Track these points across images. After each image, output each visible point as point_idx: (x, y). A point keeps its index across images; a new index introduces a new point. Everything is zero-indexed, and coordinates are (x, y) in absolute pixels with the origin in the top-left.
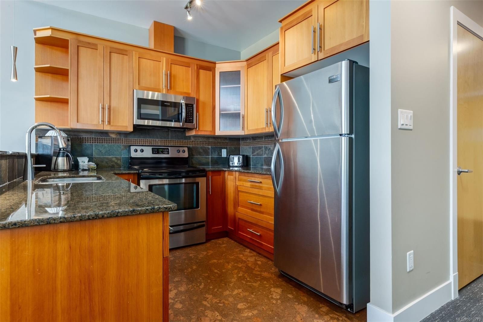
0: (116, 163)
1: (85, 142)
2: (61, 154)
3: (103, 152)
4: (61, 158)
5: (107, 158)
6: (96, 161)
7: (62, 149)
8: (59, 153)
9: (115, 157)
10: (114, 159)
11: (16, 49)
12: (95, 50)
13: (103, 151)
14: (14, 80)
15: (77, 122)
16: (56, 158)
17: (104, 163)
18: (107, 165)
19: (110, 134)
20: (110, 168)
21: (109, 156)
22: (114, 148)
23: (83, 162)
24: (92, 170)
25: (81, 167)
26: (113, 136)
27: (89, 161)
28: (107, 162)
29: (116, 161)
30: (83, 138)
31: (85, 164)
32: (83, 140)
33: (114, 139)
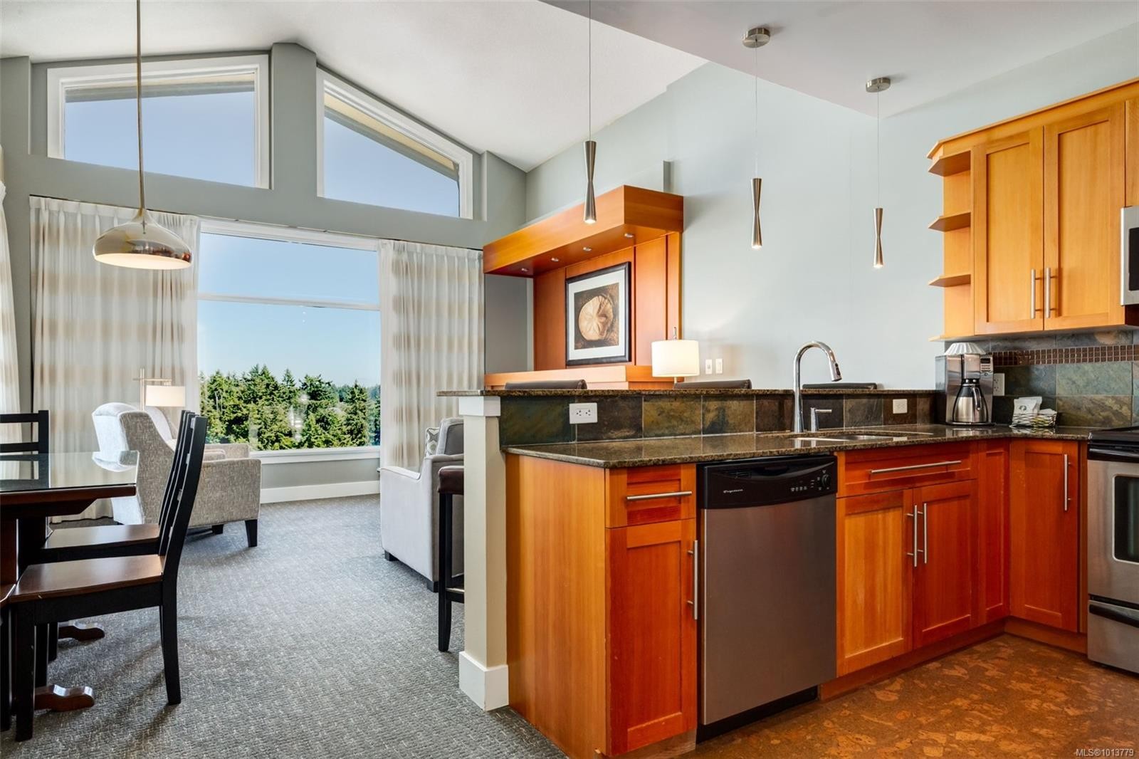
0: (1117, 413)
1: (1038, 363)
2: (964, 390)
3: (1081, 385)
4: (965, 398)
5: (1092, 401)
6: (1063, 406)
7: (967, 381)
8: (962, 387)
9: (1113, 398)
10: (1109, 402)
11: (880, 212)
12: (1022, 148)
13: (1081, 383)
14: (878, 266)
15: (988, 321)
16: (955, 397)
17: (1083, 414)
18: (1090, 416)
19: (1097, 337)
20: (1098, 424)
21: (1097, 393)
22: (1111, 372)
23: (1023, 408)
24: (1039, 427)
25: (1015, 420)
26: (1107, 341)
27: (1043, 407)
28: (1089, 411)
29: (1115, 407)
30: (1033, 351)
31: (1024, 412)
32: (1033, 358)
33: (1110, 348)
